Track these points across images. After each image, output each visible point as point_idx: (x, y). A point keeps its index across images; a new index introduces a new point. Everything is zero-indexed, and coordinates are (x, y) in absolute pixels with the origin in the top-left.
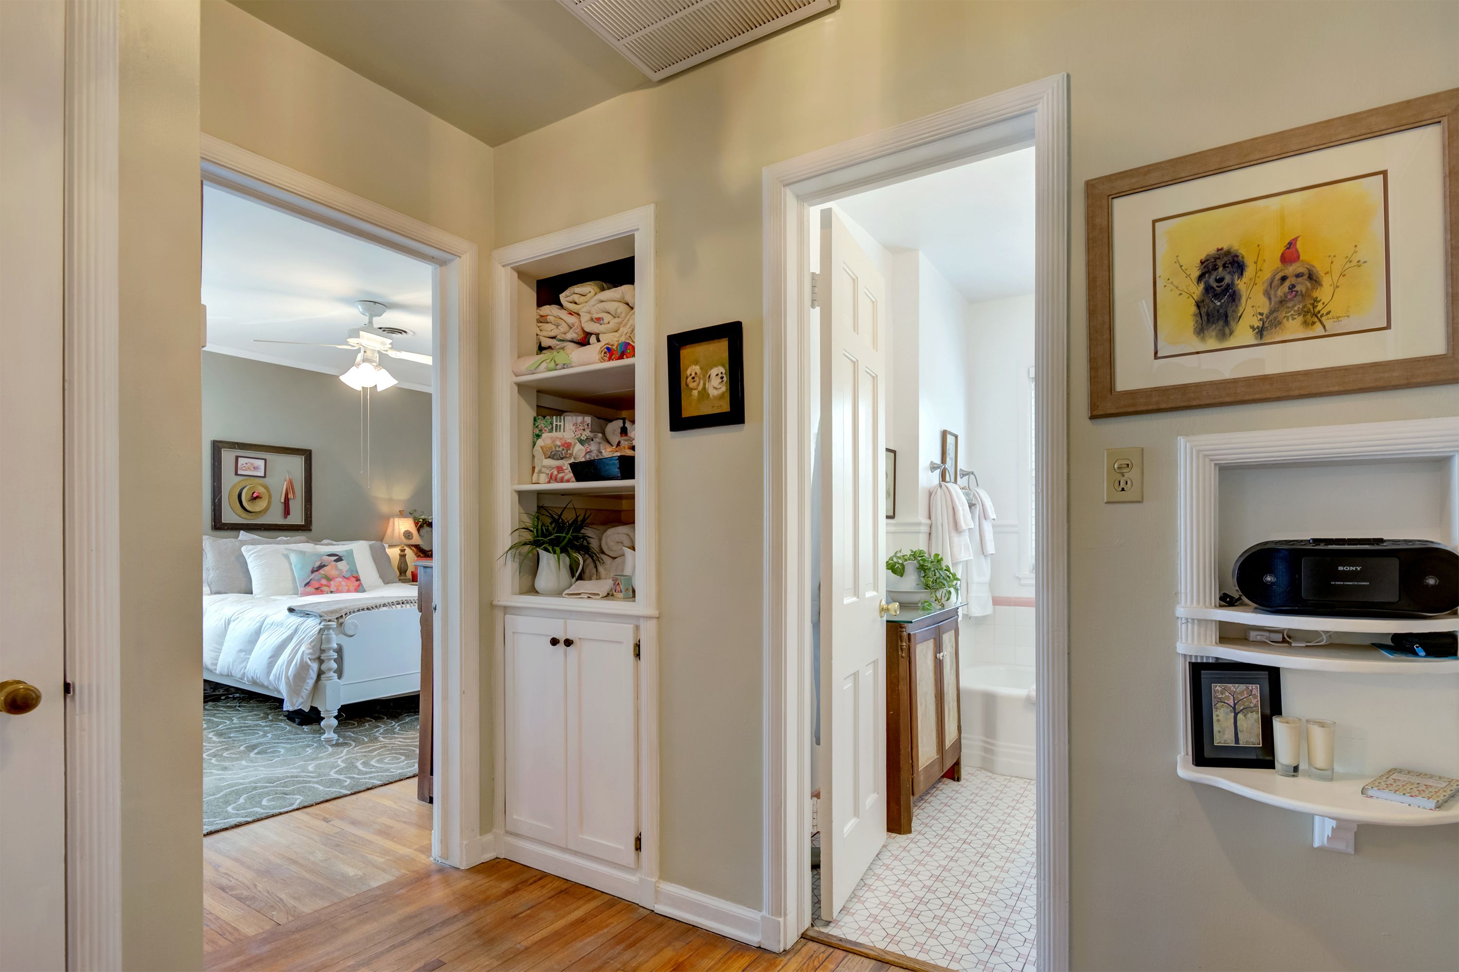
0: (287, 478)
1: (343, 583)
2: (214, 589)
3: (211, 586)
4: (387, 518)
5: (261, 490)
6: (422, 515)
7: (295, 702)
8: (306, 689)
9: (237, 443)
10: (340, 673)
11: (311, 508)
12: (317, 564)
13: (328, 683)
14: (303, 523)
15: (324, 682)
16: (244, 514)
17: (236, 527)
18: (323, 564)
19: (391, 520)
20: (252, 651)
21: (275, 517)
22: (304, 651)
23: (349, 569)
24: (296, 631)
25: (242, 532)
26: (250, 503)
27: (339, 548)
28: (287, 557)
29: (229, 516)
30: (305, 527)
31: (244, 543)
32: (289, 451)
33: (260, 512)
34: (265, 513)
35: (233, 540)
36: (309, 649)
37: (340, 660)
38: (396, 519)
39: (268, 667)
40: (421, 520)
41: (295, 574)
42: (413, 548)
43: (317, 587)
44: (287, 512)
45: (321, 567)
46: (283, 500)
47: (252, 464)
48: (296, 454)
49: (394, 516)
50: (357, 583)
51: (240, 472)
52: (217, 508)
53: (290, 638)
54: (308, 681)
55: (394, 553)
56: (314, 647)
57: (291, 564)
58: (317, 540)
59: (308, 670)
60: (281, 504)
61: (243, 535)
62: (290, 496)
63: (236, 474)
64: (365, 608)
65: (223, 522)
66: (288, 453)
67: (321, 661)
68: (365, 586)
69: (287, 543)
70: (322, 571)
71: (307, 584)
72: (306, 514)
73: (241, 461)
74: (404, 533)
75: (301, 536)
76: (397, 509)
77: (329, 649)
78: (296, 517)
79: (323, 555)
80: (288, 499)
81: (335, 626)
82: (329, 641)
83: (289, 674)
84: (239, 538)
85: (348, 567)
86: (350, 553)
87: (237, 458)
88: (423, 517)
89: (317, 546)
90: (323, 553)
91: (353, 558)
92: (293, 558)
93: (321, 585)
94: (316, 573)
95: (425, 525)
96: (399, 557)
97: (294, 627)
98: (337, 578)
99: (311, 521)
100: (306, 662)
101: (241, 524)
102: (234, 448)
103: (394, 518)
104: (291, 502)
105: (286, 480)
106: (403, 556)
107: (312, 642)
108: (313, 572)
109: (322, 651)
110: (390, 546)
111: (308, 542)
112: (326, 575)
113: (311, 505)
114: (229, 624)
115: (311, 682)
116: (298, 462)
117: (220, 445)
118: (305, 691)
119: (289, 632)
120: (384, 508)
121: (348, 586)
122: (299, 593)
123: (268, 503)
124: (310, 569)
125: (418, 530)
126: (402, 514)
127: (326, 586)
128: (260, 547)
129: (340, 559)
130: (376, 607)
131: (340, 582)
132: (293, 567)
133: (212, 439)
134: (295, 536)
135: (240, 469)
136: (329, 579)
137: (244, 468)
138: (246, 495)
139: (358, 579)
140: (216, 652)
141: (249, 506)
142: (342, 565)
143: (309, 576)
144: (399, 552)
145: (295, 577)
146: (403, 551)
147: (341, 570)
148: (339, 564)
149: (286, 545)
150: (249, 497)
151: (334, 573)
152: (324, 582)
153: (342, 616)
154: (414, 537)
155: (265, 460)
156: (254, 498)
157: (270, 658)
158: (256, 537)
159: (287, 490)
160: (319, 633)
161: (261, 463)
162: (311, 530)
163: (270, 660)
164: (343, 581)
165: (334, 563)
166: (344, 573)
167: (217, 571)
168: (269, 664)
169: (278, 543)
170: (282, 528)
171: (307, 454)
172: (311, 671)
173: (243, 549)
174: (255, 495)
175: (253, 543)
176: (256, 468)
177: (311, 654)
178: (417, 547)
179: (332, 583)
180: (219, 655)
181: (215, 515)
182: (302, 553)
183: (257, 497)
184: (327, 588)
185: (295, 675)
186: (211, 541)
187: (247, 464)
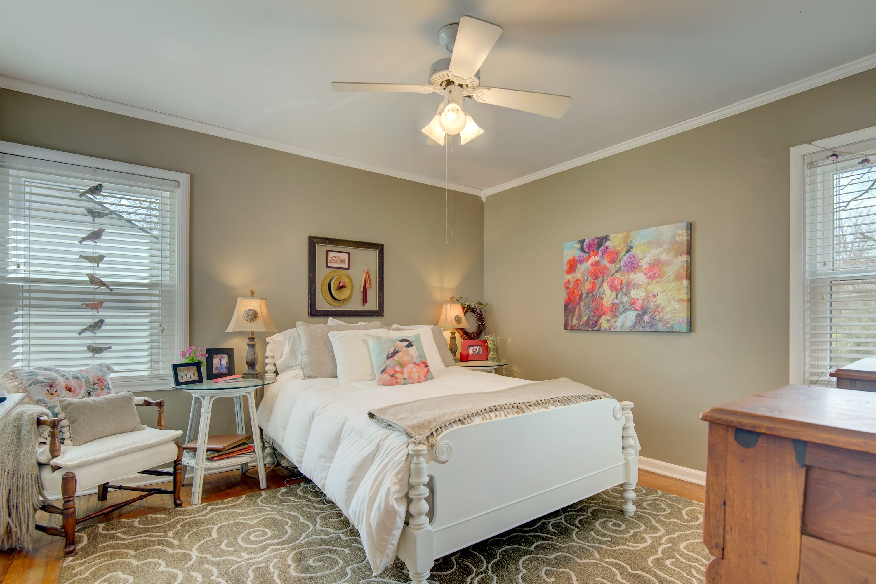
0: (365, 270)
1: (414, 370)
2: (307, 373)
3: (304, 370)
4: (440, 305)
5: (345, 280)
6: (466, 302)
7: (378, 564)
8: (392, 544)
9: (328, 239)
10: (431, 514)
11: (383, 296)
12: (392, 350)
13: (418, 533)
14: (377, 310)
15: (414, 531)
16: (333, 302)
17: (326, 314)
18: (397, 349)
19: (444, 306)
20: (332, 458)
21: (356, 305)
22: (389, 489)
23: (419, 354)
24: (378, 448)
25: (330, 318)
26: (337, 291)
27: (409, 333)
28: (365, 342)
29: (322, 304)
30: (379, 313)
31: (331, 328)
32: (366, 246)
33: (345, 300)
34: (349, 301)
35: (323, 325)
36: (395, 483)
37: (431, 500)
38: (449, 306)
39: (347, 492)
40: (466, 306)
41: (373, 360)
42: (460, 331)
43: (392, 374)
44: (365, 300)
45: (395, 353)
46: (362, 290)
47: (339, 257)
48: (372, 248)
49: (446, 302)
50: (426, 369)
51: (330, 265)
52: (312, 296)
53: (371, 458)
54: (394, 533)
55: (447, 335)
56: (401, 480)
57: (369, 349)
58: (388, 325)
59: (395, 518)
60: (360, 292)
61: (332, 321)
62: (368, 285)
63: (327, 266)
64: (457, 419)
65: (317, 309)
66: (366, 248)
67: (409, 501)
68: (433, 373)
69: (366, 328)
70: (395, 358)
71: (383, 371)
72: (379, 301)
73: (331, 254)
74: (455, 318)
75: (375, 322)
76: (448, 296)
77: (419, 484)
78: (372, 305)
79: (395, 341)
80: (366, 288)
81: (426, 451)
82: (419, 472)
83: (371, 520)
84: (328, 324)
85: (417, 352)
86: (418, 337)
87: (328, 251)
88: (467, 303)
89: (389, 331)
90: (395, 338)
91: (421, 343)
92: (371, 343)
93: (396, 371)
94: (391, 359)
95: (469, 310)
96: (450, 339)
97: (375, 442)
98: (409, 364)
99: (383, 307)
100: (392, 507)
101: (331, 310)
102: (325, 243)
103: (446, 304)
104: (368, 291)
105: (364, 272)
106: (453, 339)
107: (398, 473)
108: (388, 358)
109: (411, 487)
110: (444, 330)
111: (382, 327)
112: (399, 361)
113: (383, 293)
114: (313, 418)
115: (397, 533)
116: (374, 254)
117: (315, 240)
118: (391, 546)
119: (371, 448)
120: (438, 296)
121: (418, 373)
122: (377, 379)
123: (351, 292)
124: (385, 355)
125: (464, 314)
126: (452, 301)
127: (399, 372)
128: (343, 332)
129: (410, 345)
130: (468, 416)
131: (412, 368)
132: (371, 353)
133: (309, 236)
134: (372, 322)
135: (330, 262)
136: (403, 365)
137: (332, 261)
138: (334, 286)
139: (426, 366)
140: (301, 448)
141: (337, 294)
142: (412, 350)
143: (385, 363)
144: (450, 335)
145: (372, 362)
146: (453, 334)
147: (412, 356)
148: (410, 349)
149: (365, 331)
150: (336, 287)
151: (406, 359)
152: (398, 369)
153: (432, 433)
154: (463, 322)
155: (349, 253)
156: (341, 287)
157: (349, 480)
158: (341, 322)
159: (365, 280)
160: (406, 460)
161: (346, 256)
162: (383, 316)
163: (350, 483)
164: (414, 367)
165: (405, 349)
166: (415, 359)
167: (309, 356)
168: (348, 489)
169: (359, 329)
170: (361, 314)
171: (380, 248)
172: (398, 518)
173: (330, 334)
174: (341, 285)
175: (338, 328)
176: (343, 261)
177: (398, 492)
178: (463, 330)
179: (405, 369)
180: (304, 453)
181: (311, 303)
182: (379, 339)
183: (343, 286)
184: (400, 374)
185: (378, 524)
186: (304, 327)
187: (335, 257)
